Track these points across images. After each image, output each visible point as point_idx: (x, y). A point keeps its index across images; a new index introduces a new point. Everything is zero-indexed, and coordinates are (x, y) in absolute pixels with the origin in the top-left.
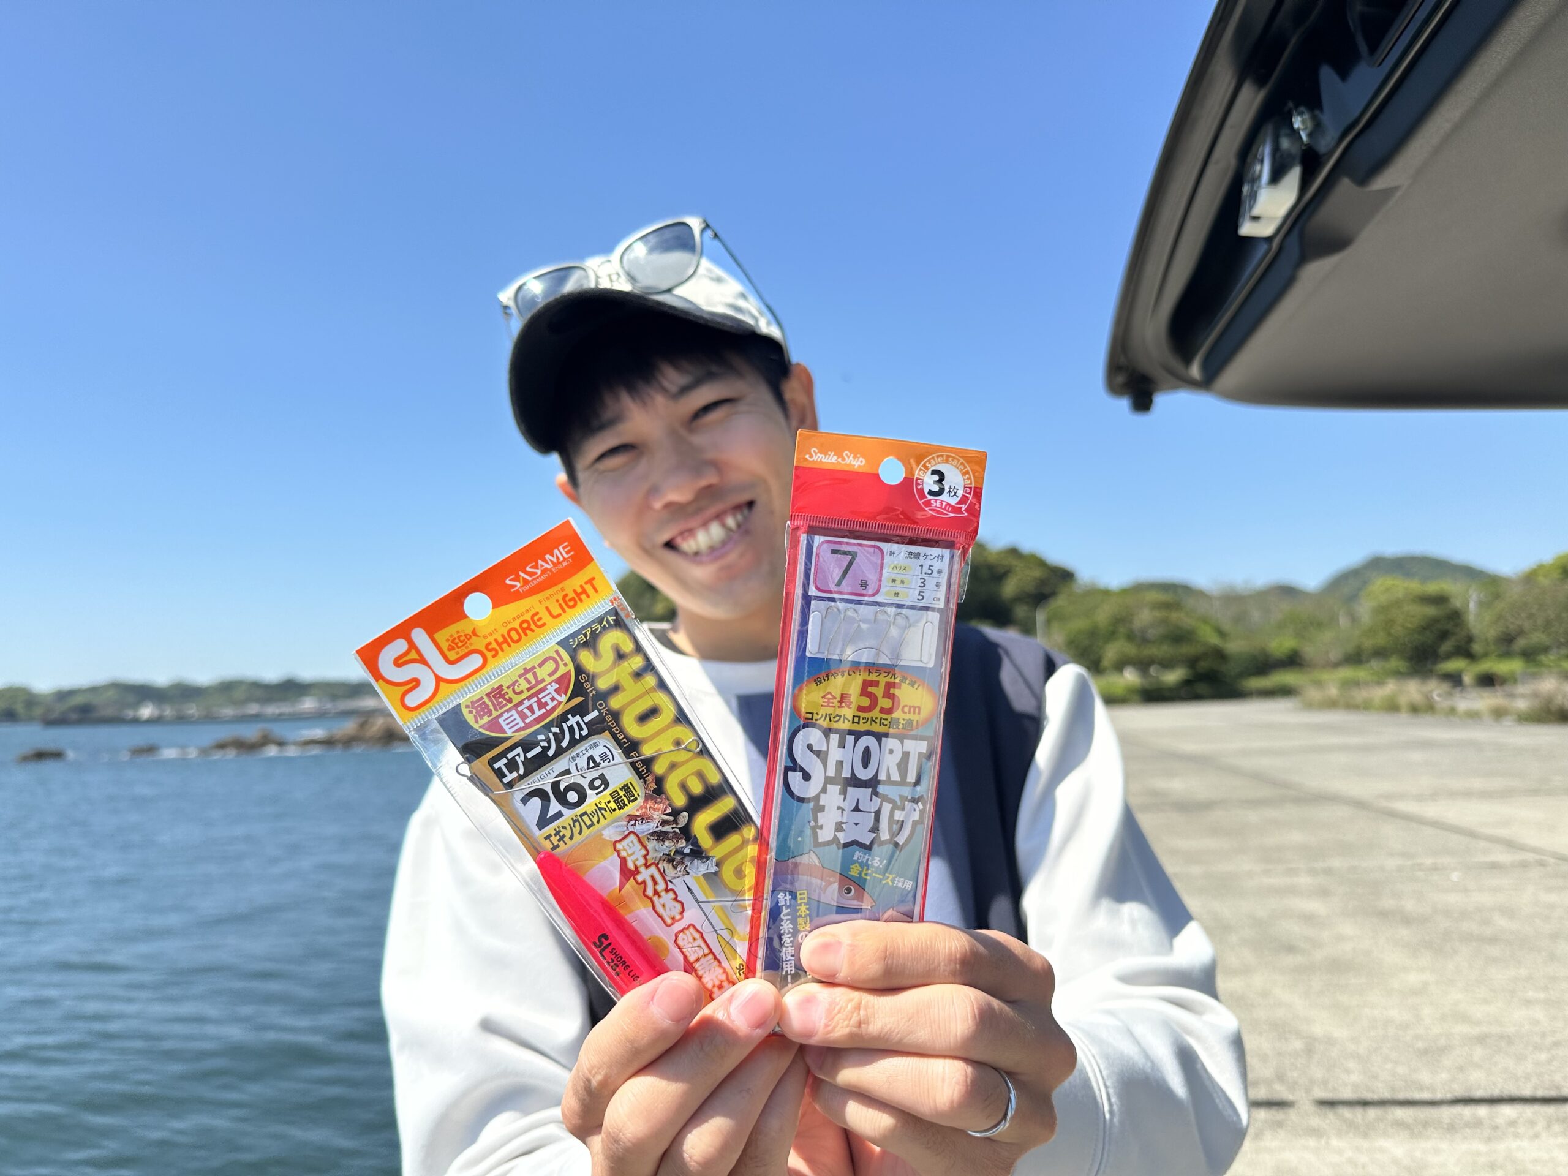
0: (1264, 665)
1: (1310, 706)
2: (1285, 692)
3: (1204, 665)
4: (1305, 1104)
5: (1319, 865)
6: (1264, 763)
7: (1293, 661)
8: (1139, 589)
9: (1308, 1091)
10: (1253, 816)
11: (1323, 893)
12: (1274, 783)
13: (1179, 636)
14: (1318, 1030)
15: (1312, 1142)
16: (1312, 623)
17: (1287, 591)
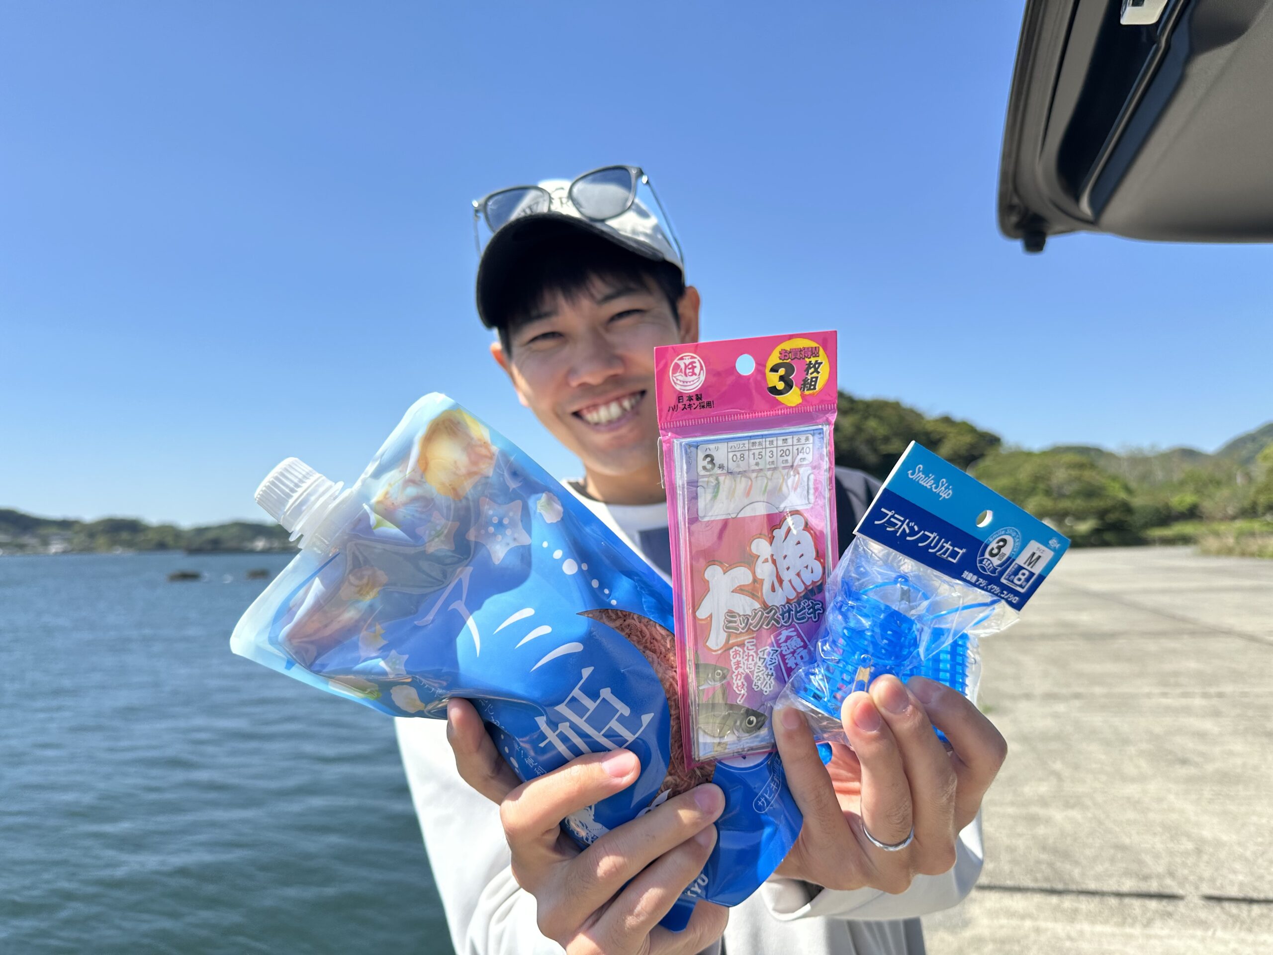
0: (1166, 517)
1: (1206, 553)
2: (1185, 540)
3: (1112, 517)
4: (1194, 899)
5: (1213, 690)
6: (1164, 600)
7: (1192, 514)
8: (1057, 451)
9: (1197, 888)
10: (1152, 646)
11: (1216, 714)
12: (1173, 617)
13: (1091, 492)
14: (1206, 834)
15: (1199, 933)
16: (1211, 481)
17: (1189, 454)
